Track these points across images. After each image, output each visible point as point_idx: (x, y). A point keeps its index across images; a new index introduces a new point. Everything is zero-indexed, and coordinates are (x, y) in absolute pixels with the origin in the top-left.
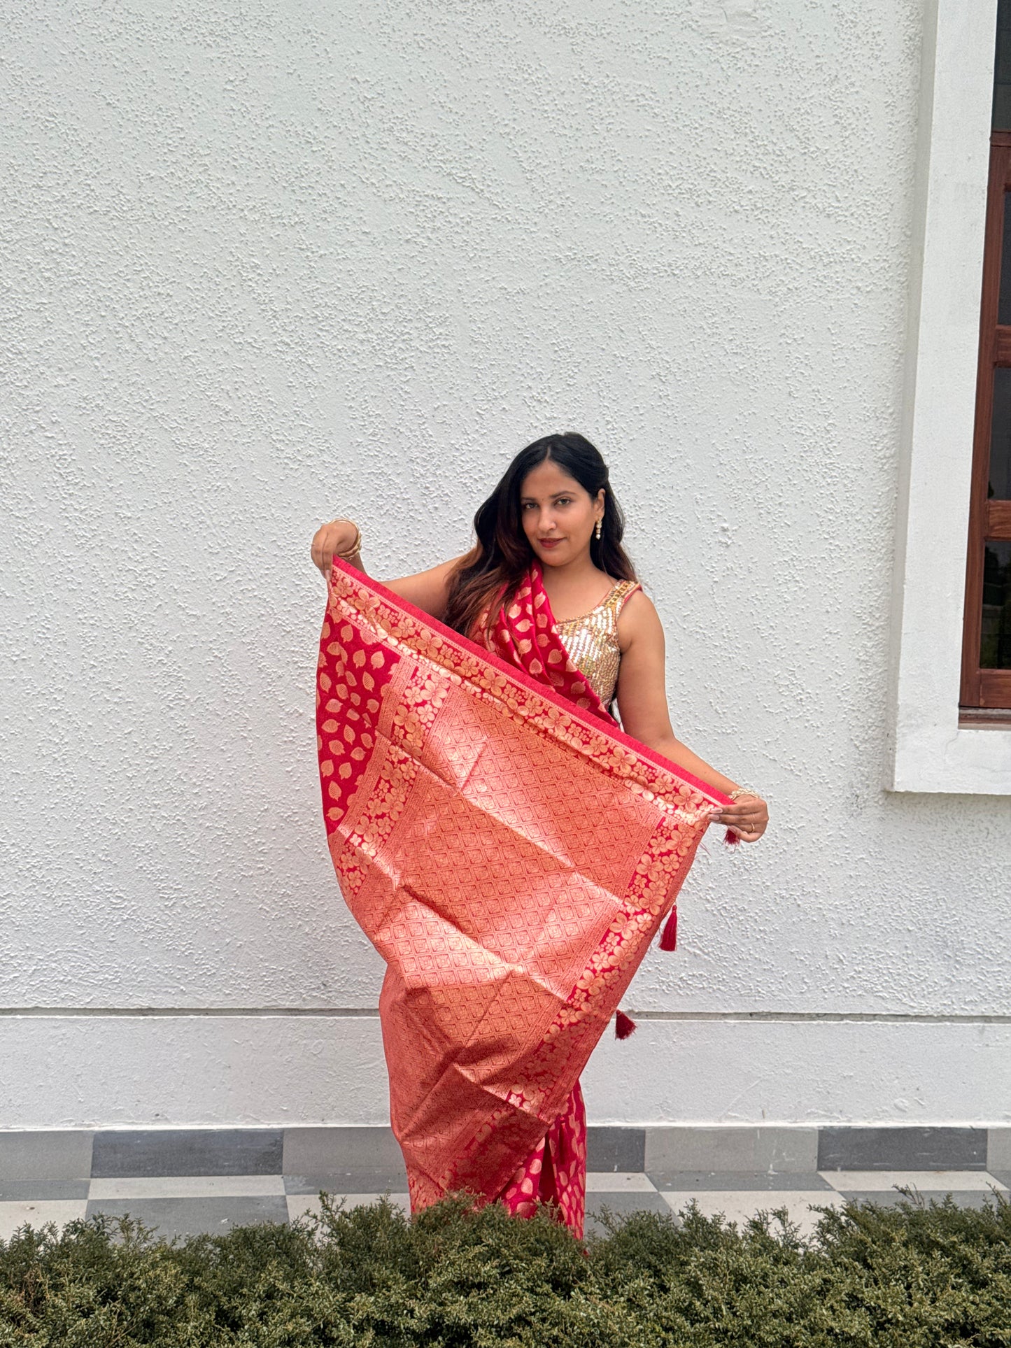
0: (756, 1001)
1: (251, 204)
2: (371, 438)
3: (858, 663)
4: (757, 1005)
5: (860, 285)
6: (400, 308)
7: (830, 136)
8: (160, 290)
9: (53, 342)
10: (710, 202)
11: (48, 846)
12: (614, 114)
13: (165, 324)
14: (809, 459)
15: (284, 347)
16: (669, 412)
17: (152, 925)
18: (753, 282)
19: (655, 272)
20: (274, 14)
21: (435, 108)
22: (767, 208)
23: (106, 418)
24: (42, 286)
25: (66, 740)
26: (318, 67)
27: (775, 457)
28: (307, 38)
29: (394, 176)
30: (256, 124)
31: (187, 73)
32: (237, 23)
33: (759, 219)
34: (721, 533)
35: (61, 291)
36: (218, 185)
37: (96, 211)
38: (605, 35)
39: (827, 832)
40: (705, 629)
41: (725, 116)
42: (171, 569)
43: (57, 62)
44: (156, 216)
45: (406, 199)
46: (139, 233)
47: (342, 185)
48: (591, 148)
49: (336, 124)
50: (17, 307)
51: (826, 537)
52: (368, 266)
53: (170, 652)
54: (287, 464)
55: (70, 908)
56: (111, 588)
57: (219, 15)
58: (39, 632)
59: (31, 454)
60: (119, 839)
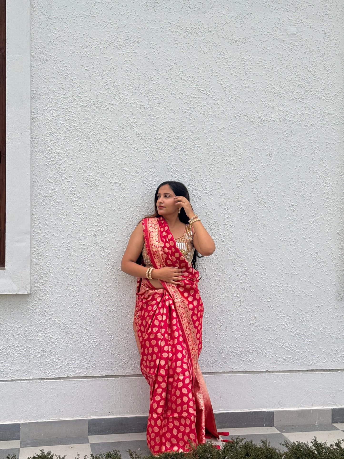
0: (309, 366)
1: (134, 101)
2: (175, 178)
3: (338, 249)
4: (309, 367)
5: (334, 122)
6: (183, 134)
7: (323, 73)
8: (104, 131)
9: (69, 150)
10: (284, 96)
11: (71, 320)
12: (252, 68)
13: (106, 142)
14: (320, 181)
15: (145, 149)
16: (273, 167)
17: (106, 346)
18: (299, 122)
19: (267, 120)
20: (140, 38)
21: (193, 68)
22: (303, 98)
23: (87, 175)
24: (65, 131)
25: (76, 284)
26: (154, 55)
27: (308, 181)
28: (151, 46)
29: (180, 91)
30: (135, 75)
31: (112, 58)
32: (127, 41)
33: (300, 101)
34: (291, 207)
35: (71, 132)
36: (123, 96)
37: (82, 105)
38: (248, 42)
39: (331, 307)
40: (287, 239)
41: (288, 68)
42: (109, 225)
43: (68, 56)
44: (102, 106)
45: (184, 98)
46: (97, 112)
47: (163, 94)
48: (245, 79)
49: (161, 74)
50: (57, 138)
51: (326, 207)
52: (173, 121)
53: (110, 253)
54: (147, 188)
55: (78, 342)
56: (90, 232)
57: (122, 39)
58: (66, 248)
59: (63, 187)
60: (94, 317)
